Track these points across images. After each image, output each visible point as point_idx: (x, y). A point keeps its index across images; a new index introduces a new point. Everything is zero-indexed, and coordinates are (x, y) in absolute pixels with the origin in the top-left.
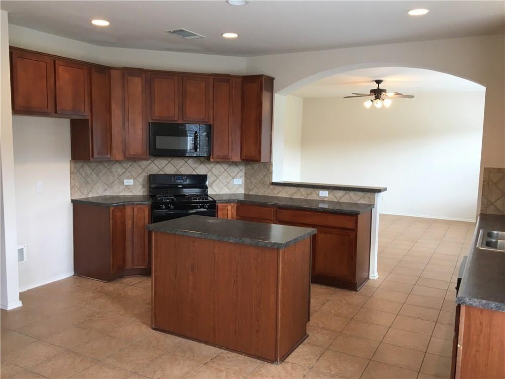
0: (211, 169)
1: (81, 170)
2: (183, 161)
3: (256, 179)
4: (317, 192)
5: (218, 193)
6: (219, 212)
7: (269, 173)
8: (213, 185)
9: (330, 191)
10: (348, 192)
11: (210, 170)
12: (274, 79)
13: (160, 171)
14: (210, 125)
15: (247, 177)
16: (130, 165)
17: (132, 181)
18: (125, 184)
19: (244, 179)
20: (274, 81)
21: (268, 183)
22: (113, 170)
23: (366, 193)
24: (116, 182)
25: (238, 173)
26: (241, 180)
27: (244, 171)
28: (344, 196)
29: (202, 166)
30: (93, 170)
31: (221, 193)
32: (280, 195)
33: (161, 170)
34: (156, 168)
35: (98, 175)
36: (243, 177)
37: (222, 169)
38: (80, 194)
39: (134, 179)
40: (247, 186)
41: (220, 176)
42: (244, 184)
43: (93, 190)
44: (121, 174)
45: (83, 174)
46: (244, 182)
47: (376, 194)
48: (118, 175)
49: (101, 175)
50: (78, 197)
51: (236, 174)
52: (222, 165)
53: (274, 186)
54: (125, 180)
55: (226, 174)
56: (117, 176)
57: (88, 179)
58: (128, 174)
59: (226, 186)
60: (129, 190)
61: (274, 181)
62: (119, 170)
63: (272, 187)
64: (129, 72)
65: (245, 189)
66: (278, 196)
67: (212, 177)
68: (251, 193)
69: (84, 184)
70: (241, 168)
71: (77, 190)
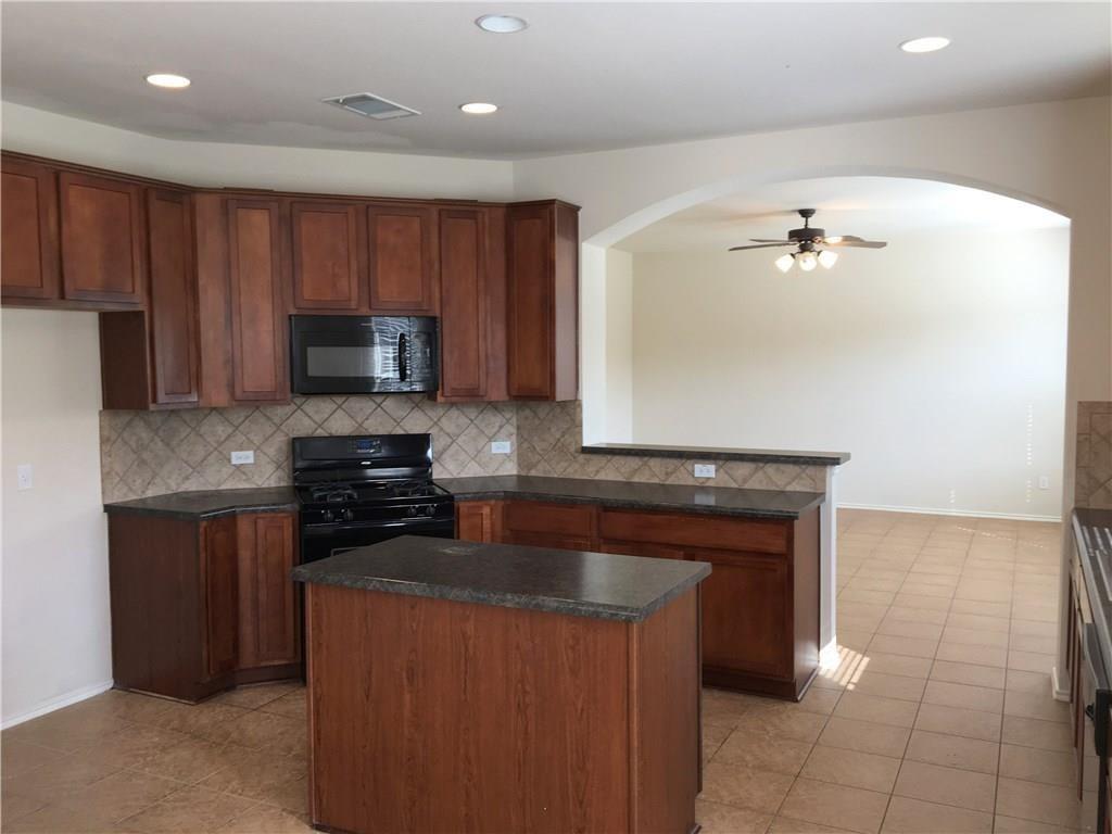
0: (439, 420)
1: (125, 435)
2: (371, 403)
3: (544, 440)
4: (690, 468)
5: (455, 475)
6: (461, 523)
7: (576, 425)
8: (444, 456)
9: (721, 463)
10: (761, 465)
11: (435, 423)
12: (578, 208)
13: (316, 429)
14: (434, 319)
15: (522, 437)
16: (247, 417)
17: (250, 453)
18: (234, 462)
19: (515, 441)
20: (580, 213)
21: (572, 449)
22: (202, 430)
23: (804, 467)
24: (211, 459)
25: (501, 427)
26: (508, 444)
27: (514, 419)
28: (751, 476)
29: (417, 414)
30: (156, 432)
31: (463, 475)
32: (602, 476)
33: (320, 426)
34: (307, 421)
35: (168, 445)
36: (514, 437)
37: (463, 421)
38: (125, 490)
39: (255, 451)
40: (522, 457)
41: (459, 435)
42: (516, 453)
43: (158, 480)
44: (222, 439)
45: (133, 444)
46: (515, 447)
47: (828, 469)
48: (217, 442)
49: (174, 443)
50: (118, 498)
51: (495, 430)
52: (465, 410)
53: (588, 456)
54: (234, 454)
55: (473, 431)
56: (215, 445)
57: (146, 455)
58: (240, 438)
59: (473, 459)
60: (244, 477)
61: (586, 443)
62: (220, 429)
63: (582, 457)
64: (239, 199)
65: (519, 465)
66: (597, 478)
67: (441, 439)
68: (533, 473)
69: (134, 467)
70: (508, 416)
71: (118, 483)
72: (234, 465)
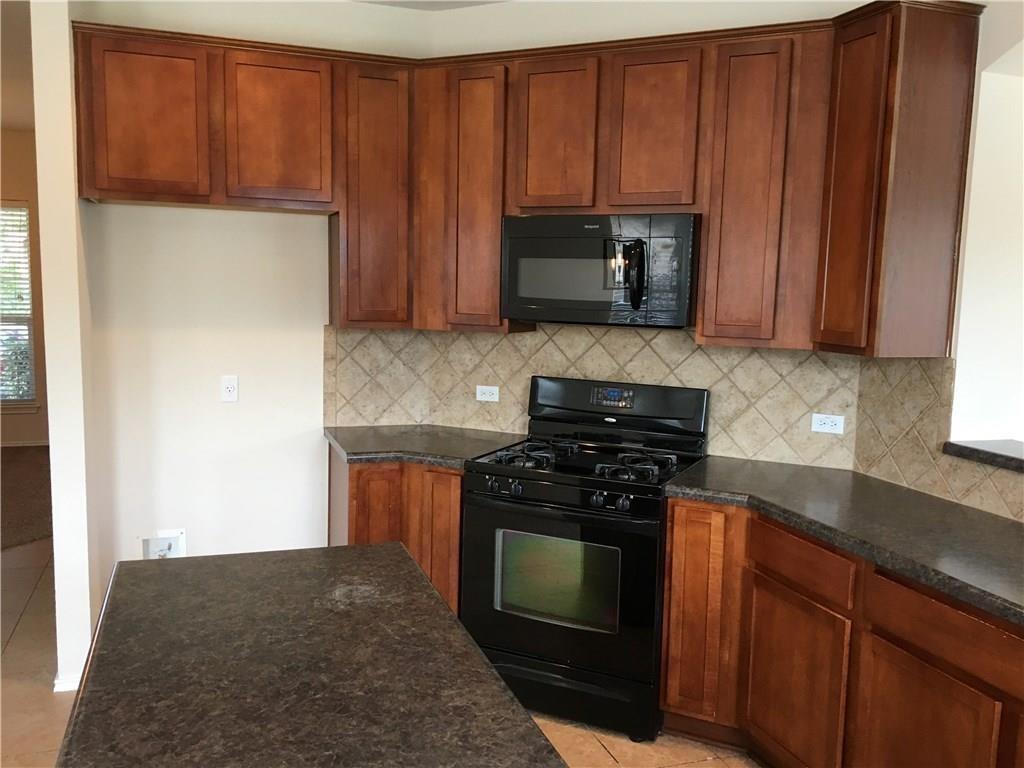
0: (731, 371)
1: (357, 355)
2: (638, 340)
3: (893, 422)
5: (750, 456)
6: (676, 529)
7: (941, 404)
8: (735, 425)
11: (725, 376)
12: (978, 9)
13: (568, 368)
15: (868, 408)
16: (494, 346)
17: (496, 389)
18: (479, 398)
19: (854, 420)
20: (982, 18)
21: (934, 442)
22: (451, 357)
24: (457, 390)
25: (830, 392)
26: (840, 420)
27: (855, 382)
29: (699, 360)
30: (397, 354)
31: (762, 458)
32: (973, 501)
33: (573, 364)
34: (558, 357)
35: (412, 370)
36: (853, 410)
37: (768, 375)
38: (353, 414)
39: (501, 388)
40: (864, 440)
41: (759, 398)
42: (854, 435)
43: (396, 408)
44: (469, 369)
45: (366, 364)
46: (853, 426)
48: (464, 372)
49: (421, 368)
50: (347, 419)
51: (820, 395)
52: (772, 360)
53: (956, 461)
54: (479, 388)
55: (783, 394)
56: (462, 375)
57: (381, 379)
58: (486, 370)
59: (781, 435)
60: (489, 418)
61: (958, 436)
62: (467, 356)
63: (946, 460)
65: (857, 456)
66: (965, 502)
67: (732, 399)
68: (874, 473)
69: (366, 390)
70: (845, 374)
71: (344, 405)
72: (480, 402)
